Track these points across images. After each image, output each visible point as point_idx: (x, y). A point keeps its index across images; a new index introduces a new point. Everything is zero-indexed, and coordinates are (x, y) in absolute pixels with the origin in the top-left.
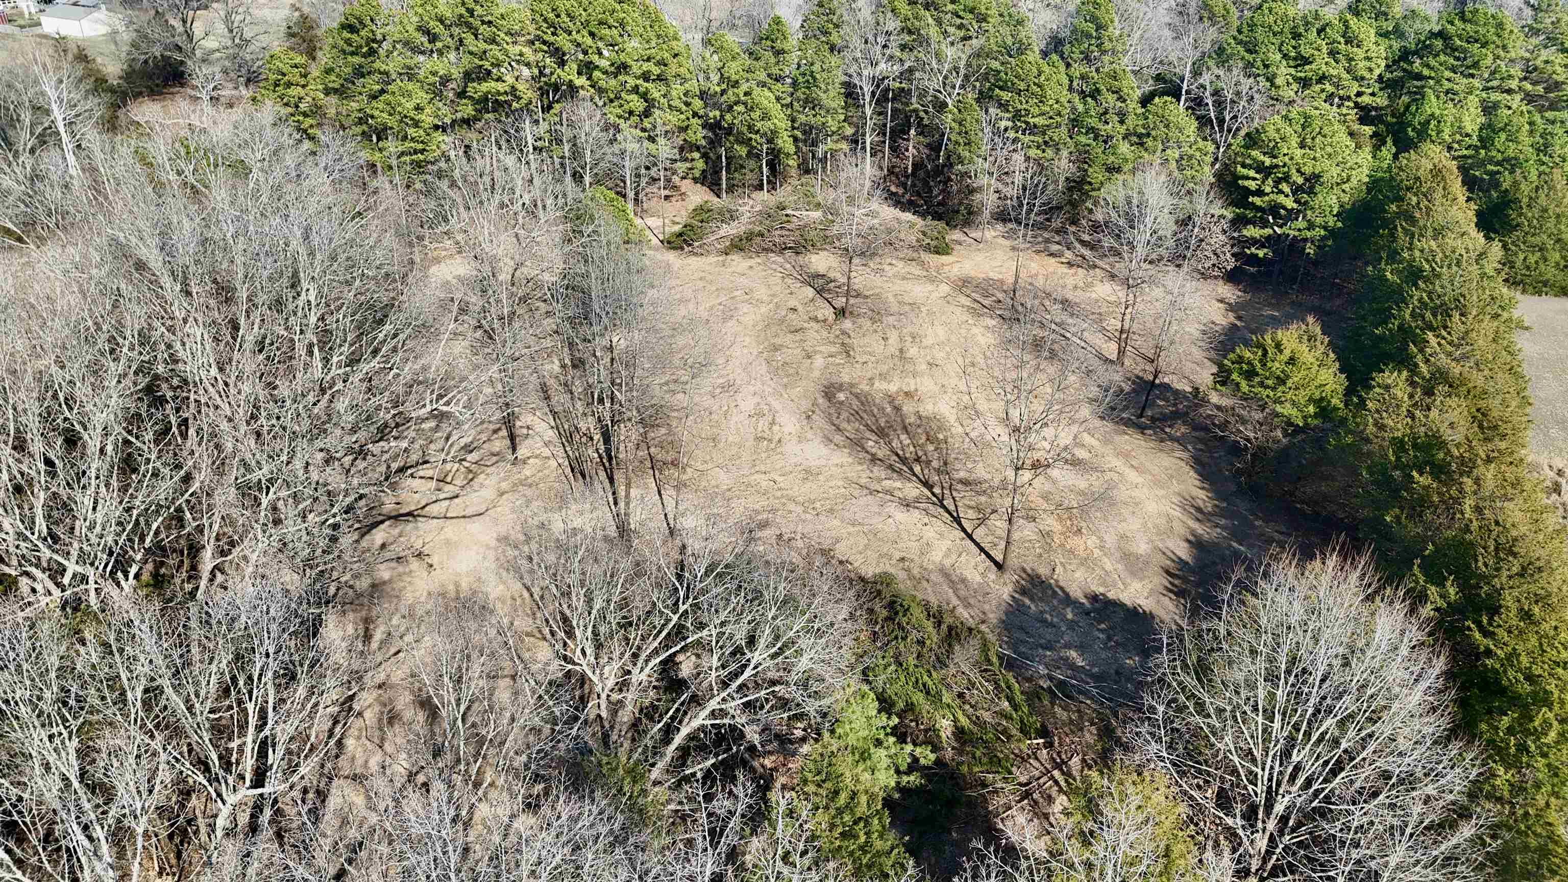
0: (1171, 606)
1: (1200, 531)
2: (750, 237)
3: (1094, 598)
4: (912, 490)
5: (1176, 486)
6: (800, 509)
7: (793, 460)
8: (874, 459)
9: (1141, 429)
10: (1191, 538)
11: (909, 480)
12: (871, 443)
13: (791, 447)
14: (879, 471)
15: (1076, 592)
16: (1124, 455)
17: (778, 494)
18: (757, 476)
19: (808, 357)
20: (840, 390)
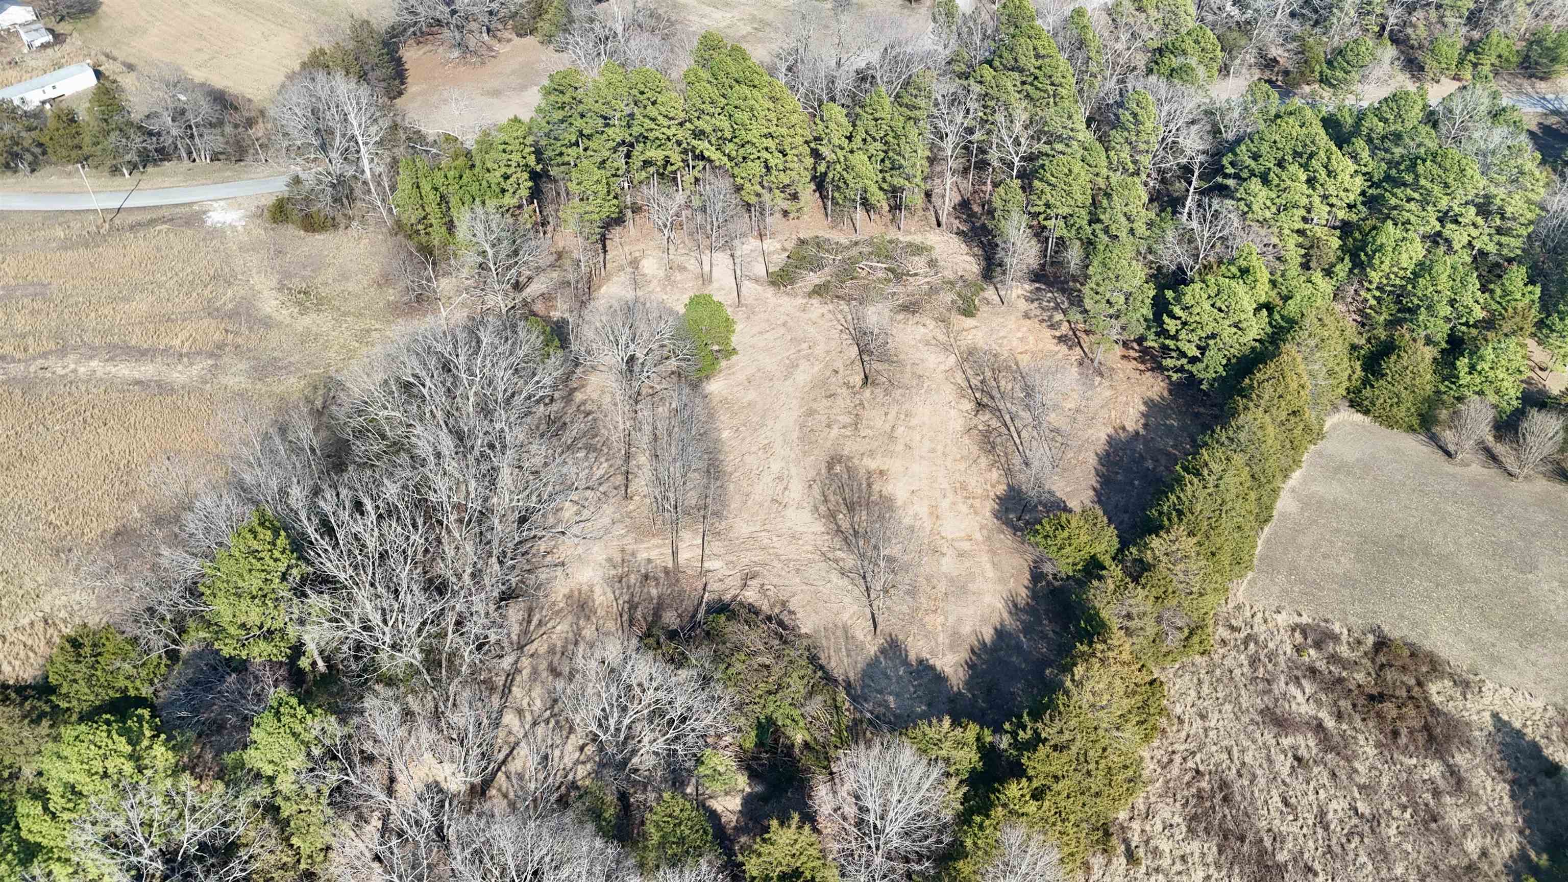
0: (961, 674)
1: (1007, 623)
2: (827, 285)
3: (921, 662)
4: (850, 560)
5: (1012, 584)
6: (780, 566)
7: (789, 524)
8: (839, 530)
9: (1015, 529)
10: (999, 627)
11: (853, 552)
12: (841, 516)
13: (790, 512)
14: (838, 542)
15: (912, 657)
16: (993, 552)
17: (771, 551)
18: (763, 534)
19: (829, 426)
20: (840, 462)
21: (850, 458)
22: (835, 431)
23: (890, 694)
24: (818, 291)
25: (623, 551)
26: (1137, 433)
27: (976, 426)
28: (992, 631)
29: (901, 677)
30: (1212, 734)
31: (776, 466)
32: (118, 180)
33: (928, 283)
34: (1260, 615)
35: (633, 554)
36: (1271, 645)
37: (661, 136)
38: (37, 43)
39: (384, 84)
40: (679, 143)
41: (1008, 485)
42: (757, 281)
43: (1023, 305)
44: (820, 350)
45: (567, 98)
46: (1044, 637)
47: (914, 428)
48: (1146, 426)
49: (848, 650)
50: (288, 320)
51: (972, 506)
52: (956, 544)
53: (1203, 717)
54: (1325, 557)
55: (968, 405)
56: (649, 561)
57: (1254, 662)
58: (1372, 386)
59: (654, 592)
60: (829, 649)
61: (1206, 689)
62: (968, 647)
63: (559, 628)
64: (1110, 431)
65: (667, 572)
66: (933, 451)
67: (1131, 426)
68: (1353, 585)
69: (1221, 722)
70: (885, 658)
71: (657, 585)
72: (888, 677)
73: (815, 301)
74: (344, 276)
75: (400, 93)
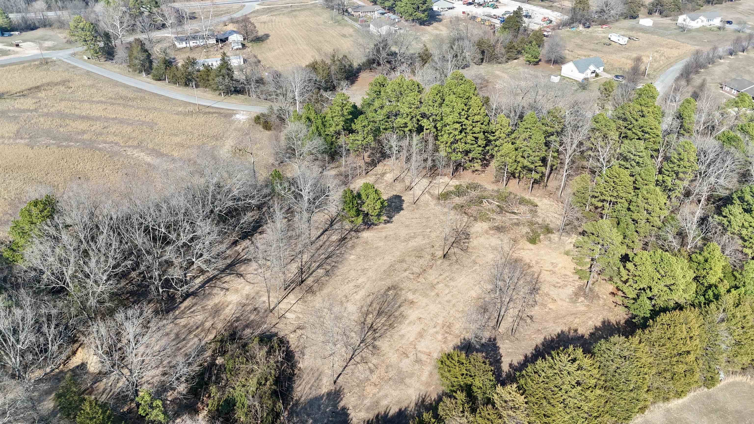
1: (410, 409)
3: (344, 409)
5: (431, 389)
8: (364, 322)
10: (403, 409)
11: (360, 337)
12: (371, 316)
14: (357, 328)
15: (342, 404)
19: (405, 270)
20: (395, 290)
21: (401, 289)
22: (406, 274)
23: (312, 418)
24: (456, 207)
26: (583, 336)
28: (397, 410)
29: (326, 412)
32: (219, 97)
35: (260, 296)
38: (235, 48)
42: (432, 196)
43: (570, 247)
44: (434, 235)
48: (592, 334)
49: (312, 385)
51: (446, 338)
52: (419, 355)
55: (489, 286)
56: (264, 302)
59: (252, 317)
60: (304, 380)
62: (376, 412)
63: (198, 317)
64: (566, 329)
65: (266, 310)
66: (449, 301)
67: (581, 331)
70: (327, 398)
71: (257, 315)
72: (319, 409)
73: (453, 212)
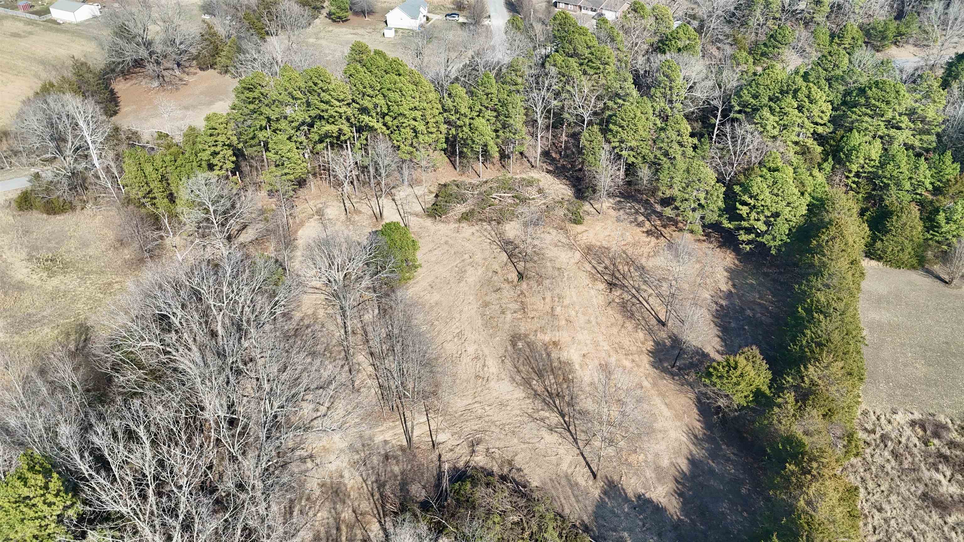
0: (675, 502)
1: (694, 452)
2: (472, 212)
3: (639, 497)
4: (554, 418)
5: (686, 420)
6: (498, 430)
7: (495, 394)
8: (536, 394)
9: (673, 375)
10: (690, 457)
11: (553, 411)
12: (534, 382)
13: (493, 385)
14: (539, 404)
15: (630, 494)
16: (662, 395)
17: (487, 419)
18: (476, 405)
19: (503, 313)
20: (520, 339)
21: (526, 336)
22: (509, 317)
23: (624, 530)
24: (465, 217)
25: (361, 437)
26: (731, 292)
27: (613, 300)
28: (686, 461)
29: (628, 514)
30: (893, 522)
31: (471, 349)
33: (544, 204)
34: (883, 417)
35: (371, 439)
36: (903, 440)
37: (335, 114)
39: (102, 105)
40: (348, 119)
41: (654, 341)
42: (417, 215)
43: (612, 213)
44: (478, 257)
45: (256, 94)
46: (728, 460)
47: (567, 307)
48: (734, 286)
49: (576, 497)
50: (39, 283)
51: (633, 361)
52: (632, 393)
53: (880, 510)
54: (905, 365)
55: (602, 286)
56: (386, 442)
57: (895, 455)
58: (882, 240)
59: (396, 469)
60: (559, 498)
61: (871, 485)
62: (671, 478)
63: (319, 514)
65: (402, 449)
66: (589, 322)
67: (724, 287)
68: (935, 384)
69: (894, 512)
70: (609, 498)
71: (398, 462)
72: (618, 516)
73: (464, 225)
74: (85, 244)
75: (115, 113)
